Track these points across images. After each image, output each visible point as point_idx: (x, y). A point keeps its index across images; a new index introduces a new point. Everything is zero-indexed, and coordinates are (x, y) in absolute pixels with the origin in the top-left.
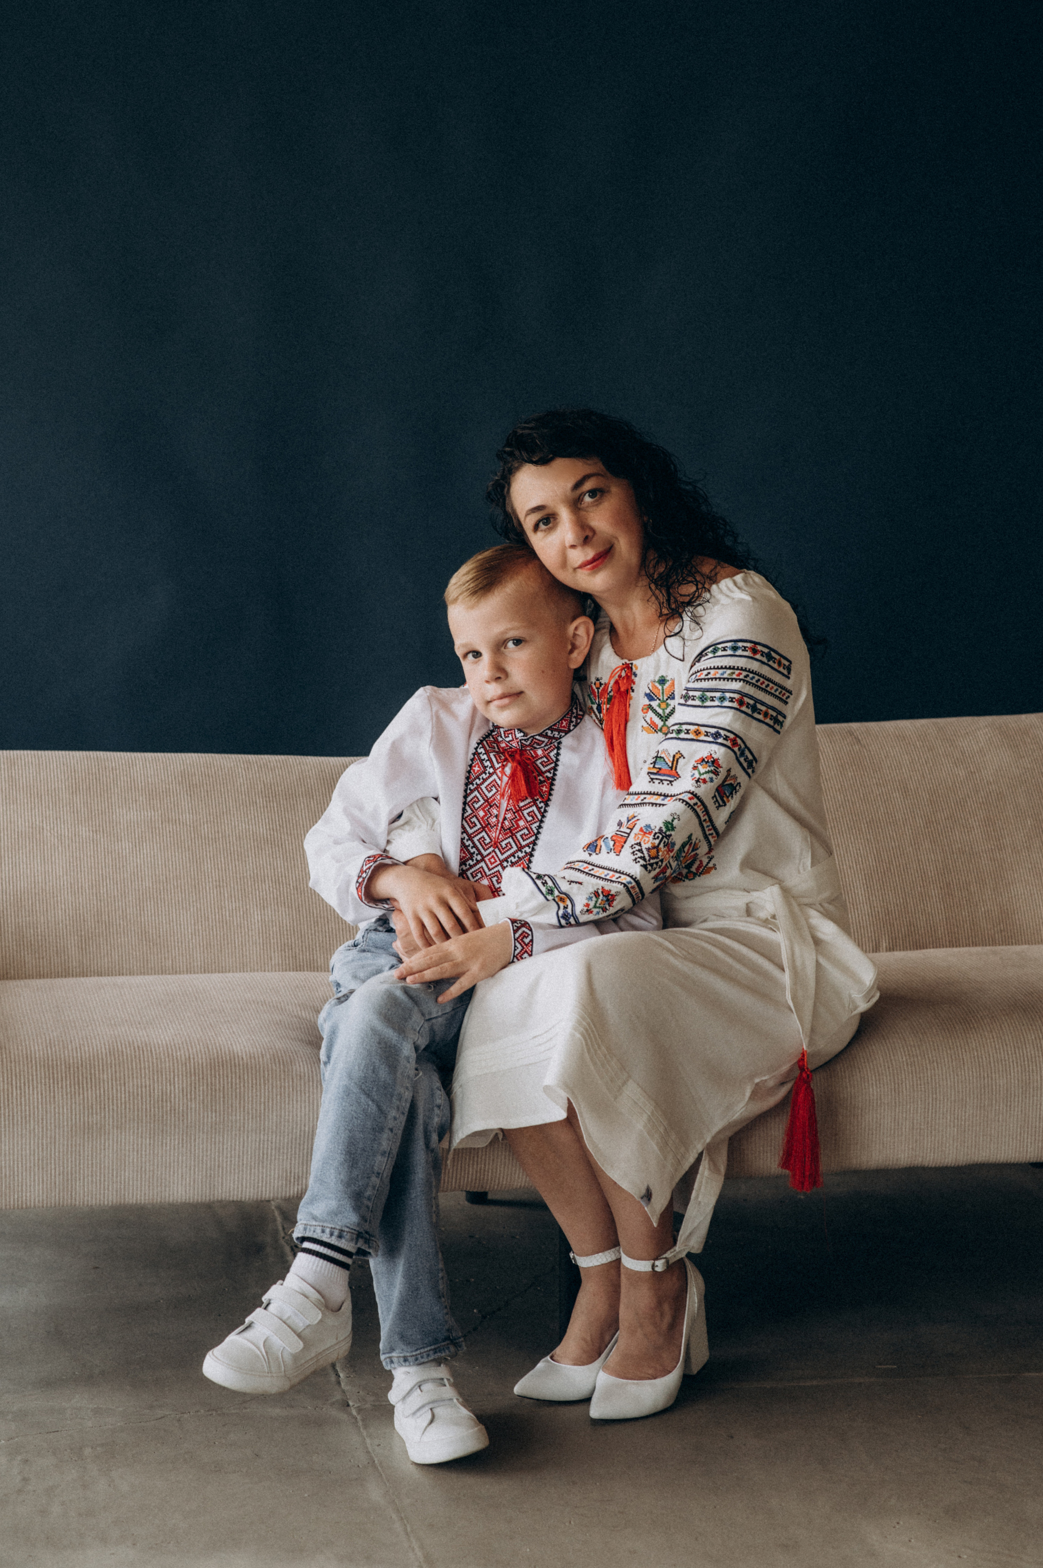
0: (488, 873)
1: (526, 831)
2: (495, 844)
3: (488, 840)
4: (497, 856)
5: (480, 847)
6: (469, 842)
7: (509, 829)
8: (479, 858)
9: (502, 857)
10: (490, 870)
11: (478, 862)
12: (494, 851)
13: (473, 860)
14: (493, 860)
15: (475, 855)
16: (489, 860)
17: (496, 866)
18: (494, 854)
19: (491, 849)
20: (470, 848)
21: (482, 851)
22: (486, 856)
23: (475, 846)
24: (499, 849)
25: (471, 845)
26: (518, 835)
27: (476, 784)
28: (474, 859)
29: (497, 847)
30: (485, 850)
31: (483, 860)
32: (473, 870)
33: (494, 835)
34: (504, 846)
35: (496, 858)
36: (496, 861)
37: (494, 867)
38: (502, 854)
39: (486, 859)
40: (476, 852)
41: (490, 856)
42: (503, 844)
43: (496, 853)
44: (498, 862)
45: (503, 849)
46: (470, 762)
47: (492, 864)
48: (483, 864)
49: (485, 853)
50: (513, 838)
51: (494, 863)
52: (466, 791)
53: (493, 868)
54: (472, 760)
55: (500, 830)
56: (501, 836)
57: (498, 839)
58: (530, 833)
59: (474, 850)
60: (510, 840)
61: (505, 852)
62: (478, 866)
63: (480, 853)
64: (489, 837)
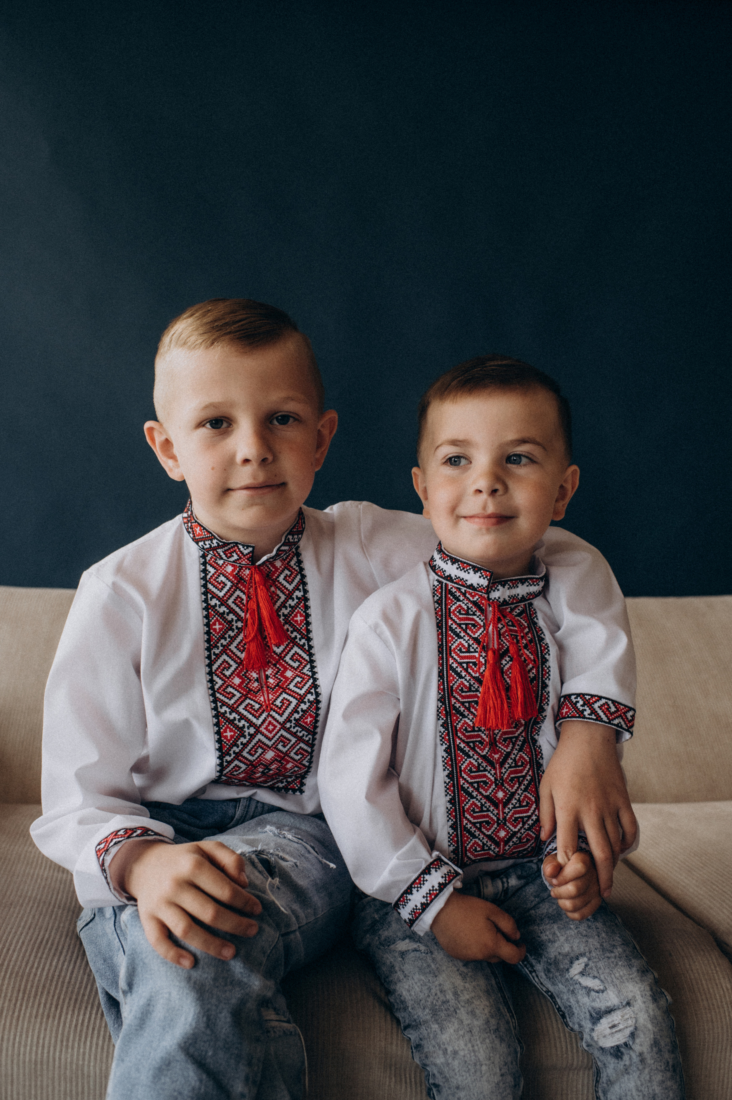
0: (270, 743)
1: (298, 679)
2: (267, 707)
3: (257, 706)
4: (275, 720)
5: (250, 717)
6: (234, 715)
7: (277, 685)
8: (252, 730)
9: (281, 719)
10: (270, 739)
11: (252, 736)
12: (269, 715)
13: (245, 737)
14: (271, 727)
15: (246, 729)
16: (266, 728)
17: (278, 732)
18: (270, 719)
19: (264, 715)
20: (236, 722)
21: (254, 720)
22: (260, 726)
23: (242, 717)
24: (274, 711)
25: (238, 717)
26: (291, 686)
27: (222, 645)
28: (246, 734)
29: (271, 709)
30: (257, 718)
31: (258, 731)
32: (249, 748)
33: (262, 699)
34: (280, 705)
35: (275, 723)
36: (275, 727)
37: (276, 734)
38: (281, 715)
39: (262, 729)
40: (247, 725)
41: (266, 724)
42: (278, 703)
43: (273, 718)
44: (279, 726)
45: (280, 708)
46: (206, 621)
47: (270, 732)
48: (259, 736)
49: (258, 722)
50: (286, 693)
51: (273, 730)
52: (209, 657)
53: (274, 737)
54: (207, 617)
55: (267, 690)
56: (271, 696)
57: (269, 700)
58: (304, 679)
59: (243, 722)
60: (284, 695)
61: (284, 712)
62: (254, 741)
63: (251, 724)
64: (257, 702)
